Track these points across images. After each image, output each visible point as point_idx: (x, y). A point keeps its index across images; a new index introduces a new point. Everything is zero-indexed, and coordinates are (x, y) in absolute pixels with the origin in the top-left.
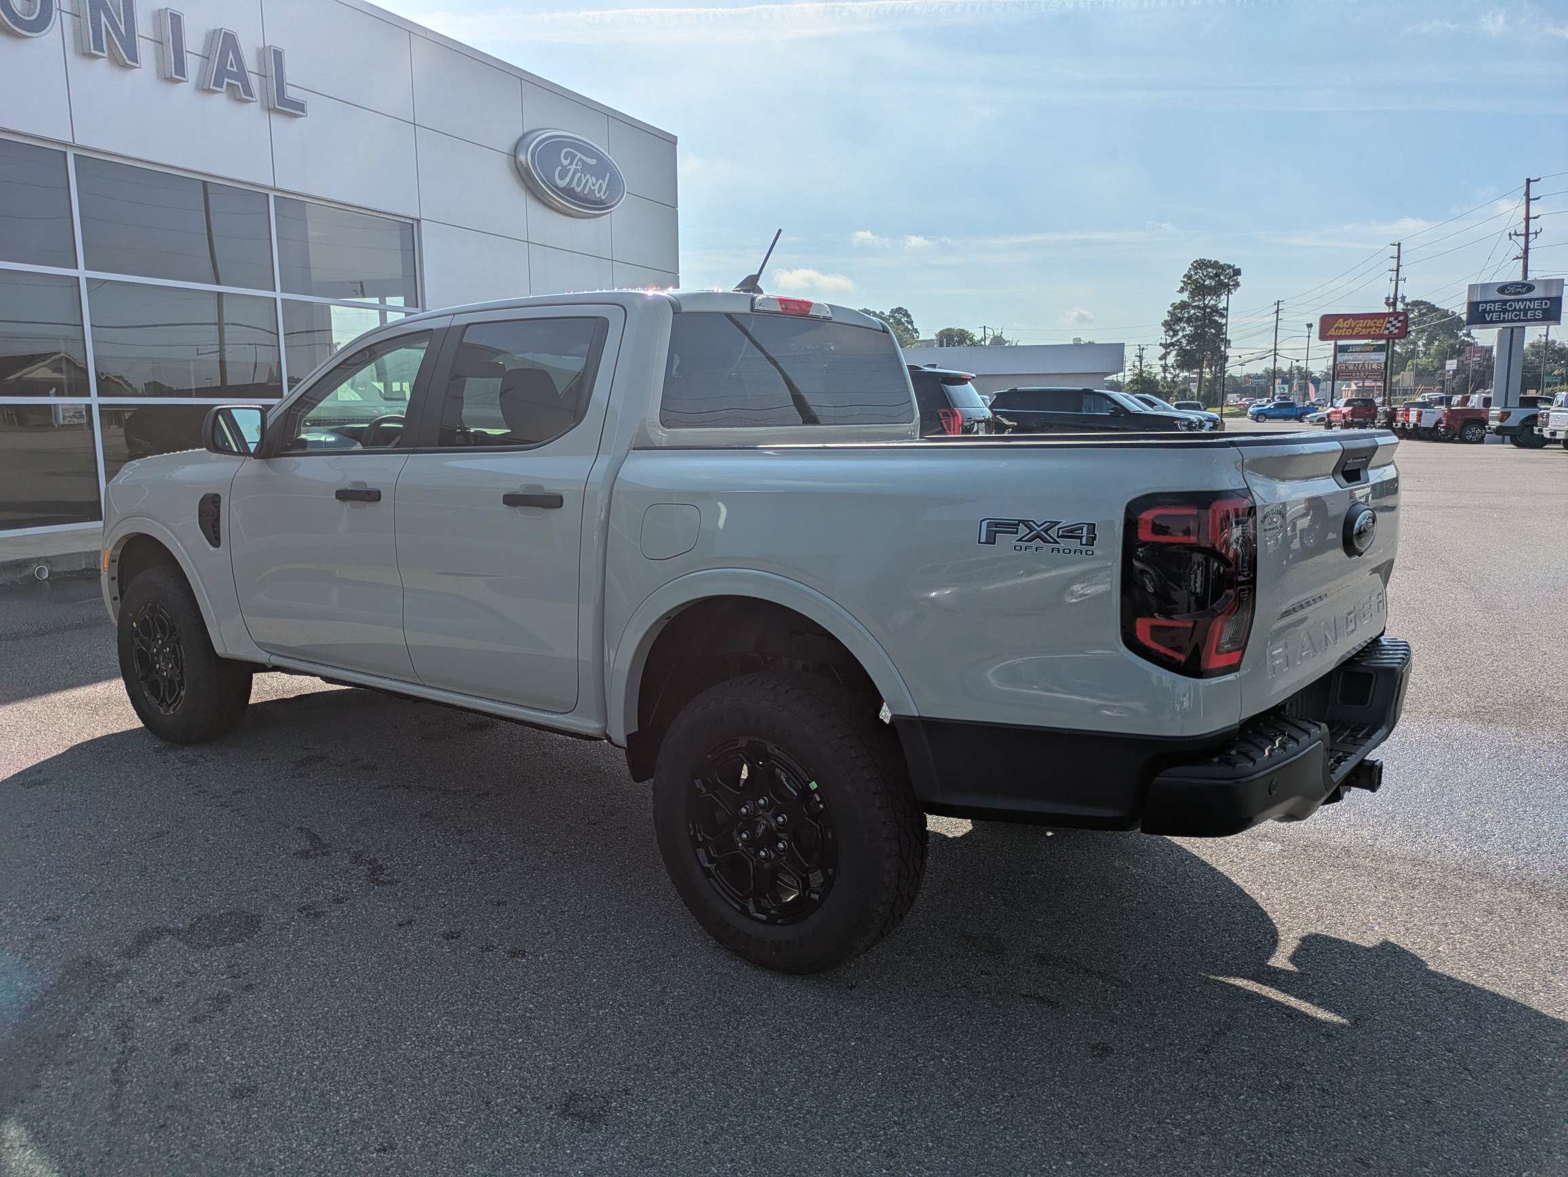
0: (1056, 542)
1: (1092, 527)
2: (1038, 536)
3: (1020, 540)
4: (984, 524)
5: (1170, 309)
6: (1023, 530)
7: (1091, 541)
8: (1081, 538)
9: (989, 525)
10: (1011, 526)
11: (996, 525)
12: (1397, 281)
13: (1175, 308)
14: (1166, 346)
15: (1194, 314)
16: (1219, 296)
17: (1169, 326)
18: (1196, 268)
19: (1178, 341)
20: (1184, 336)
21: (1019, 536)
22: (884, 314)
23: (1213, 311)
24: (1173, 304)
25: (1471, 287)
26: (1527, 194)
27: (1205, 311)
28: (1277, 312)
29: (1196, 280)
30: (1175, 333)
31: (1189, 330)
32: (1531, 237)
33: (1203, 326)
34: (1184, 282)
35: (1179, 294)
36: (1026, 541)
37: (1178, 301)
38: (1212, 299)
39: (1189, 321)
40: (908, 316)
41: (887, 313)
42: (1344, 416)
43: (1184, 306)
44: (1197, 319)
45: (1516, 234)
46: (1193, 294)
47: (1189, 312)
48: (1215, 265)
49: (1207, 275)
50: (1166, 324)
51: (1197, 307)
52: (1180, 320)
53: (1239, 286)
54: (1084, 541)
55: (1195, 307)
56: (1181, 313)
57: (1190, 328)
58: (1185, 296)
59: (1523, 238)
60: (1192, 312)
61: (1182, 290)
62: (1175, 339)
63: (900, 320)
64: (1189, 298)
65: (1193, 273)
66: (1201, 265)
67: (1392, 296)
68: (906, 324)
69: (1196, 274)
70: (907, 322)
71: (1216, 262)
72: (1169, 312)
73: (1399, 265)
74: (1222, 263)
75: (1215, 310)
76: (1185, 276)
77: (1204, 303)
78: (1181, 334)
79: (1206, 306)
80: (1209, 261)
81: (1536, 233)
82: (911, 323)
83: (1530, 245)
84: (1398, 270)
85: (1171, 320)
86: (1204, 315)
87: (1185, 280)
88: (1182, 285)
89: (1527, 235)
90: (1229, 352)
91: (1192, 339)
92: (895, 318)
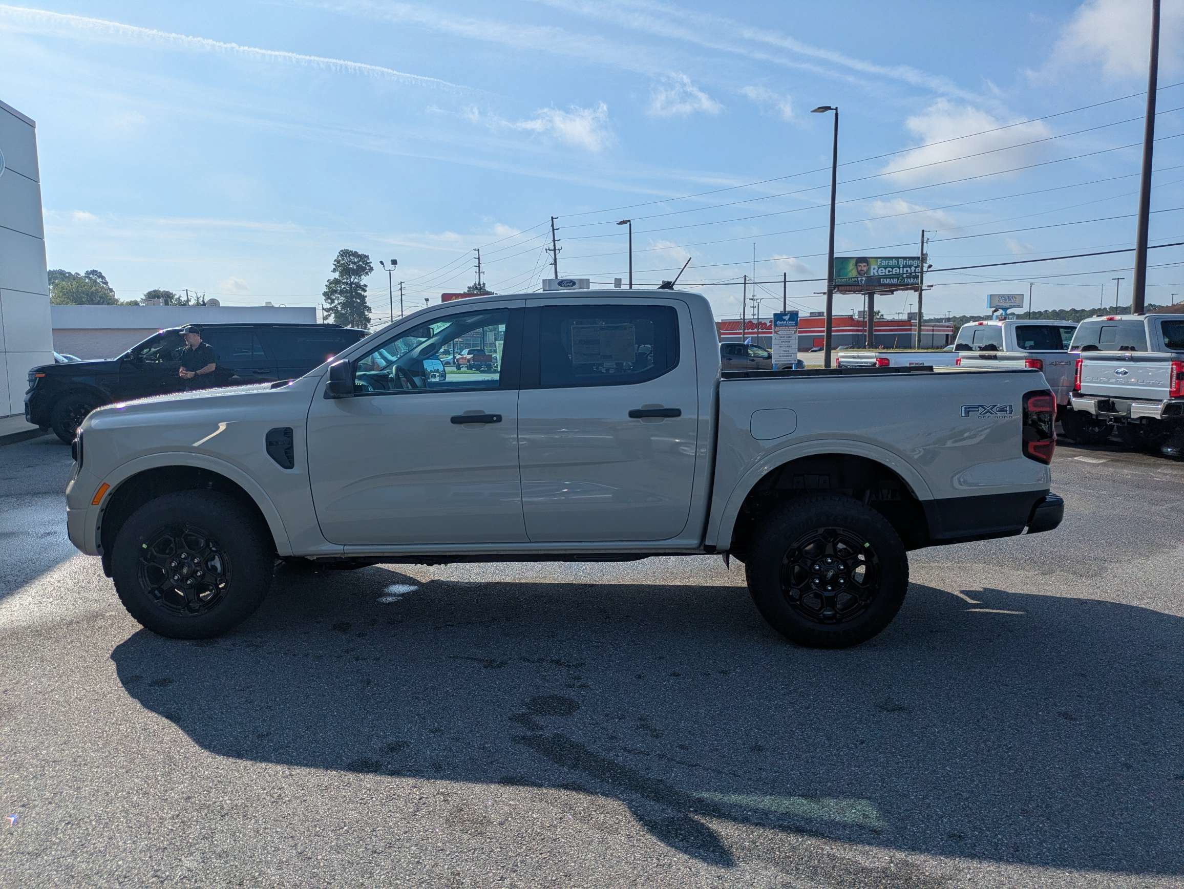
0: (996, 414)
1: (1011, 406)
2: (988, 411)
3: (980, 414)
4: (963, 408)
5: (327, 283)
6: (981, 409)
7: (1011, 413)
8: (1006, 411)
9: (965, 408)
10: (976, 408)
11: (969, 408)
12: (479, 273)
13: (331, 283)
14: (327, 310)
15: (344, 288)
16: (360, 276)
17: (328, 295)
18: (342, 255)
19: (335, 306)
20: (339, 304)
21: (980, 412)
22: (79, 274)
23: (357, 287)
24: (329, 280)
25: (544, 281)
26: (553, 225)
27: (351, 286)
28: (401, 289)
29: (343, 264)
30: (333, 301)
31: (342, 299)
32: (557, 252)
33: (352, 297)
34: (335, 265)
35: (332, 273)
36: (984, 414)
37: (332, 279)
38: (355, 278)
39: (341, 292)
40: (103, 277)
41: (83, 274)
42: (469, 361)
43: (336, 281)
44: (347, 292)
45: (549, 250)
46: (342, 274)
47: (340, 287)
48: (355, 254)
49: (350, 261)
50: (325, 294)
51: (346, 283)
52: (335, 292)
53: (373, 270)
54: (1008, 412)
55: (344, 283)
56: (335, 287)
57: (342, 298)
58: (337, 275)
59: (553, 252)
60: (343, 286)
61: (334, 270)
62: (333, 305)
63: (95, 281)
64: (339, 276)
65: (340, 258)
66: (345, 253)
67: (477, 283)
68: (102, 284)
69: (343, 259)
70: (102, 282)
71: (356, 252)
72: (326, 286)
73: (479, 264)
74: (360, 253)
75: (358, 286)
76: (335, 261)
77: (350, 281)
78: (336, 302)
79: (351, 283)
80: (351, 251)
81: (559, 250)
82: (106, 283)
83: (557, 257)
84: (479, 267)
85: (329, 292)
86: (351, 289)
87: (336, 263)
88: (334, 267)
89: (555, 250)
90: (370, 315)
91: (344, 305)
92: (90, 279)
